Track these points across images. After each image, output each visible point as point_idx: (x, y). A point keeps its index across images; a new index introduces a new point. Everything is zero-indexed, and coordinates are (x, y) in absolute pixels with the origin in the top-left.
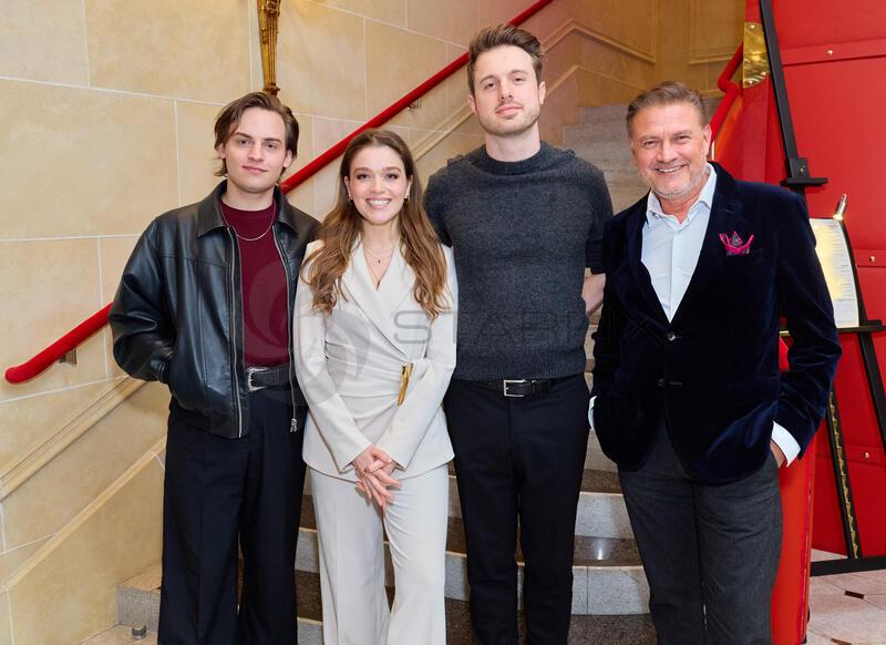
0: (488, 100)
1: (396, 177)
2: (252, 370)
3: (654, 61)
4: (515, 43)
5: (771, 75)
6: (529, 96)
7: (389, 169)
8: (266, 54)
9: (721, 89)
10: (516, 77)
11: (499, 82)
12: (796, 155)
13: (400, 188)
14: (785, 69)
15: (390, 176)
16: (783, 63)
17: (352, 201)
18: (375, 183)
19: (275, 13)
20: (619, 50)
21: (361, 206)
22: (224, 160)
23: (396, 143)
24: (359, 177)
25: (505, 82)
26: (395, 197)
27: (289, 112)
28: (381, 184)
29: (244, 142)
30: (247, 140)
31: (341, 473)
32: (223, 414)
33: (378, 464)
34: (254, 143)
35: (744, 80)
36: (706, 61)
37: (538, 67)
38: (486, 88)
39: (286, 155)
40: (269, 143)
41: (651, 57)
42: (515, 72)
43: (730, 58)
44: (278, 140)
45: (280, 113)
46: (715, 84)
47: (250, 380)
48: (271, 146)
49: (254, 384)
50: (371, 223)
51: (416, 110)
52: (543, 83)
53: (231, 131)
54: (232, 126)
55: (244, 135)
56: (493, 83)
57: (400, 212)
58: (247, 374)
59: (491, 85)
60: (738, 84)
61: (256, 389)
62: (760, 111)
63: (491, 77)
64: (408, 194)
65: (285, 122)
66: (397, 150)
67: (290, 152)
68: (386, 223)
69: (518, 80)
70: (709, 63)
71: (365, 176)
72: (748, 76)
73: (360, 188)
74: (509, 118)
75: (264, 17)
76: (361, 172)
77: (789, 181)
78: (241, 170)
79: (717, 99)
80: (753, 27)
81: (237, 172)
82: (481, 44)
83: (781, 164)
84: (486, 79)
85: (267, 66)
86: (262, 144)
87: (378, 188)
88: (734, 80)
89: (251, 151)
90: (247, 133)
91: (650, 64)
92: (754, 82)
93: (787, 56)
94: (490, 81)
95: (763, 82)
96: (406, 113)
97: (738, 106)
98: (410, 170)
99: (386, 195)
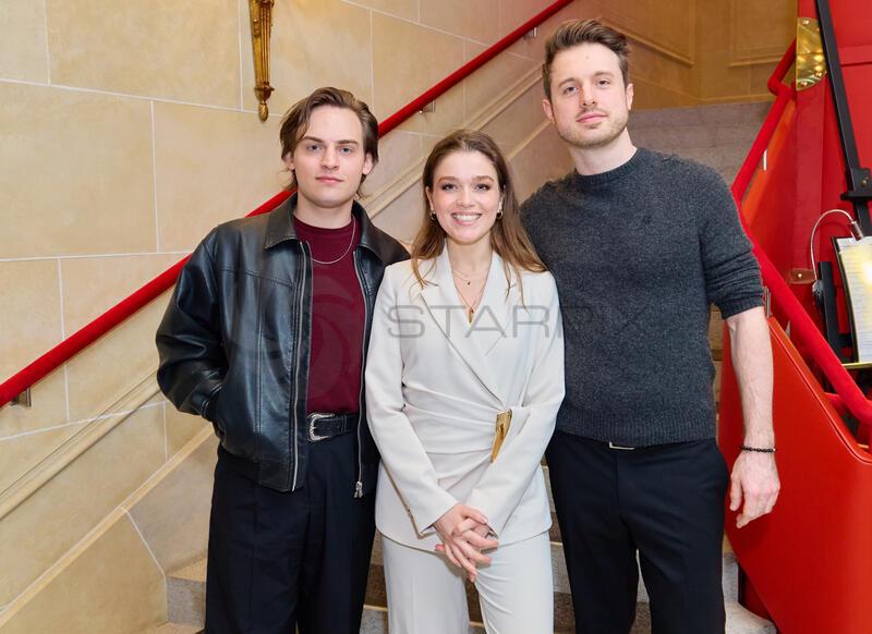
0: (567, 107)
1: (488, 188)
2: (316, 416)
3: (692, 63)
5: (828, 77)
6: (616, 101)
7: (480, 178)
8: (258, 49)
9: (772, 91)
10: (601, 80)
11: (580, 85)
12: (857, 166)
13: (492, 200)
14: (843, 69)
15: (481, 187)
16: (842, 63)
17: (435, 216)
18: (463, 195)
19: (269, 3)
20: (653, 51)
21: (446, 222)
22: (294, 171)
23: (488, 148)
24: (444, 188)
25: (587, 86)
26: (486, 211)
27: (365, 108)
28: (470, 196)
29: (314, 148)
30: (318, 145)
31: (420, 537)
32: (278, 466)
33: (469, 523)
34: (326, 148)
35: (798, 81)
36: (749, 63)
37: (625, 69)
38: (565, 92)
39: (365, 159)
40: (344, 146)
41: (688, 58)
42: (599, 74)
43: (780, 59)
44: (355, 142)
45: (355, 110)
46: (765, 86)
47: (312, 428)
48: (346, 150)
49: (317, 432)
50: (458, 242)
51: (428, 114)
52: (630, 85)
53: (298, 136)
54: (300, 130)
55: (314, 139)
56: (574, 86)
57: (492, 229)
58: (310, 420)
59: (571, 89)
60: (789, 86)
61: (319, 438)
62: (815, 115)
63: (571, 80)
64: (500, 208)
65: (362, 120)
66: (490, 156)
67: (369, 156)
68: (476, 241)
69: (603, 83)
70: (752, 66)
71: (451, 186)
72: (801, 76)
73: (445, 201)
74: (592, 127)
75: (256, 7)
76: (447, 182)
77: (851, 194)
78: (314, 183)
79: (769, 103)
80: (807, 22)
81: (308, 184)
82: (559, 42)
83: (841, 177)
84: (565, 82)
85: (259, 63)
86: (336, 148)
87: (467, 201)
88: (786, 82)
89: (323, 159)
90: (318, 137)
91: (689, 66)
92: (809, 83)
93: (846, 56)
94: (569, 85)
95: (818, 83)
96: (418, 117)
97: (791, 109)
98: (504, 181)
99: (476, 210)
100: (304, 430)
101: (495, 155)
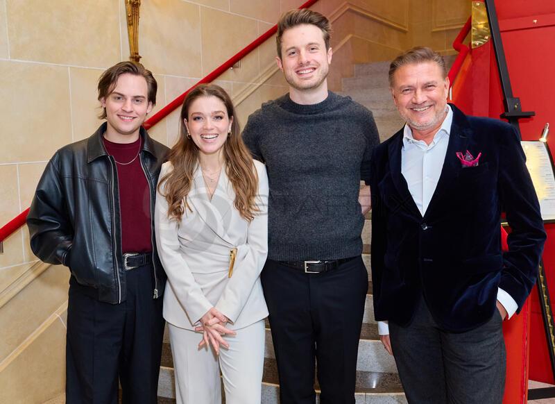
0: (291, 62)
1: (221, 118)
2: (127, 255)
3: (407, 30)
4: (311, 22)
5: (492, 39)
7: (216, 112)
8: (131, 33)
9: (455, 48)
10: (312, 48)
11: (299, 51)
12: (511, 97)
13: (225, 125)
14: (502, 33)
15: (217, 117)
16: (501, 30)
17: (190, 136)
18: (206, 123)
19: (137, 3)
20: (381, 23)
21: (197, 140)
22: (105, 108)
23: (220, 93)
24: (195, 119)
25: (303, 51)
26: (221, 132)
27: (150, 75)
28: (211, 123)
29: (119, 98)
30: (121, 97)
31: (193, 326)
32: (109, 289)
33: (215, 320)
34: (126, 99)
35: (473, 43)
36: (444, 29)
37: (327, 39)
38: (290, 54)
39: (149, 104)
40: (137, 99)
41: (405, 27)
42: (311, 44)
43: (463, 26)
44: (144, 97)
45: (144, 76)
46: (452, 45)
47: (126, 262)
48: (137, 101)
49: (129, 265)
50: (205, 153)
51: (236, 69)
52: (331, 48)
53: (110, 90)
54: (111, 87)
55: (119, 94)
56: (295, 51)
57: (224, 144)
58: (124, 258)
59: (293, 53)
60: (468, 46)
61: (130, 268)
62: (484, 65)
63: (293, 48)
64: (230, 129)
66: (221, 98)
67: (151, 103)
69: (313, 49)
70: (447, 31)
71: (199, 118)
72: (475, 40)
73: (197, 127)
74: (306, 79)
75: (129, 6)
76: (196, 115)
77: (507, 114)
78: (116, 117)
79: (453, 56)
80: (478, 4)
81: (114, 118)
82: (286, 24)
83: (500, 103)
84: (289, 49)
85: (132, 41)
86: (132, 100)
87: (209, 127)
88: (465, 42)
89: (124, 105)
90: (121, 93)
91: (405, 32)
92: (480, 44)
93: (503, 25)
94: (292, 50)
95: (486, 44)
96: (230, 71)
97: (468, 61)
98: (231, 112)
99: (215, 131)
100: (122, 267)
101: (225, 97)
